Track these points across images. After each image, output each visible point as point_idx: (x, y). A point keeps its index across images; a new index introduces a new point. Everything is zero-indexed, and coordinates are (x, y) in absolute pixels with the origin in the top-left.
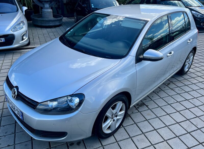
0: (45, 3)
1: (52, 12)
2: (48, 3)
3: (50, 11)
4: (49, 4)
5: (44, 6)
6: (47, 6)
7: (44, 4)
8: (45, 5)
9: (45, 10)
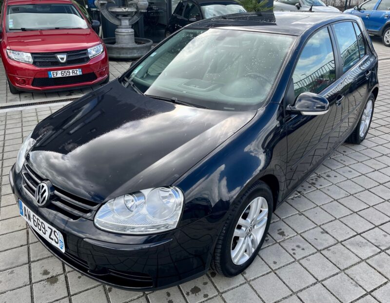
0: (123, 18)
1: (134, 33)
2: (127, 18)
3: (131, 32)
4: (129, 20)
5: (121, 23)
6: (125, 23)
7: (120, 20)
8: (122, 21)
9: (123, 30)
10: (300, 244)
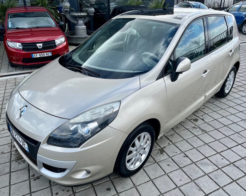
0: (79, 19)
1: (86, 28)
3: (84, 28)
4: (83, 20)
5: (78, 22)
6: (81, 22)
9: (79, 27)
10: (170, 164)
